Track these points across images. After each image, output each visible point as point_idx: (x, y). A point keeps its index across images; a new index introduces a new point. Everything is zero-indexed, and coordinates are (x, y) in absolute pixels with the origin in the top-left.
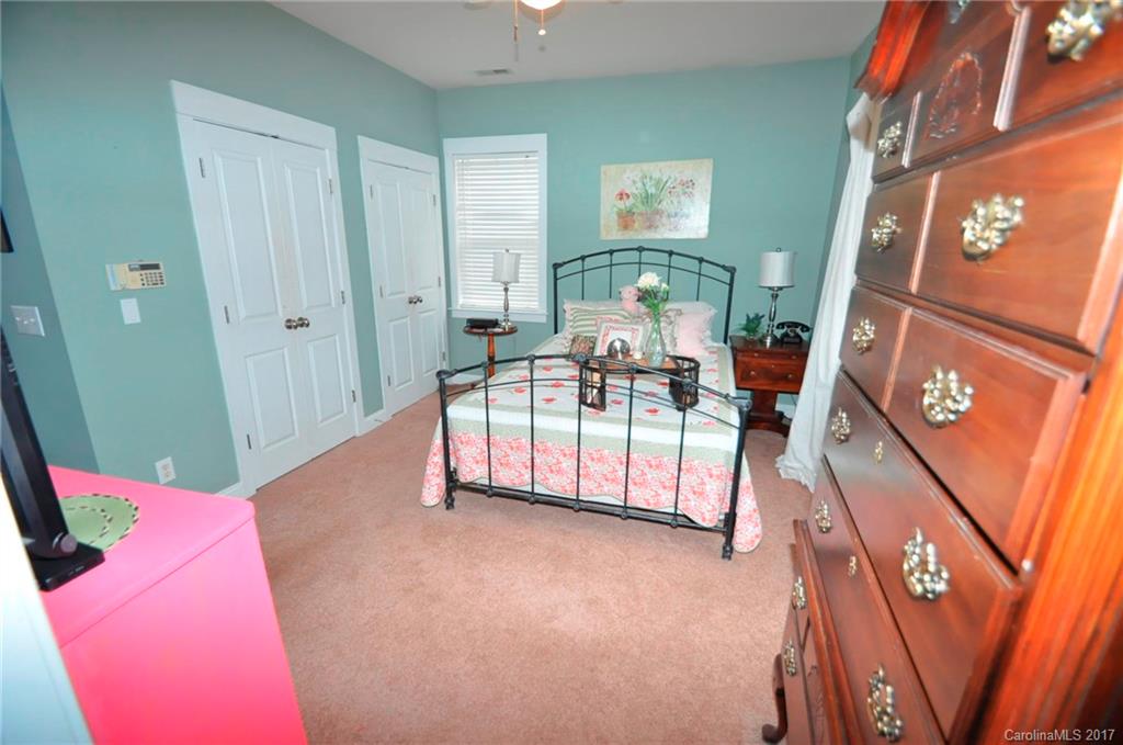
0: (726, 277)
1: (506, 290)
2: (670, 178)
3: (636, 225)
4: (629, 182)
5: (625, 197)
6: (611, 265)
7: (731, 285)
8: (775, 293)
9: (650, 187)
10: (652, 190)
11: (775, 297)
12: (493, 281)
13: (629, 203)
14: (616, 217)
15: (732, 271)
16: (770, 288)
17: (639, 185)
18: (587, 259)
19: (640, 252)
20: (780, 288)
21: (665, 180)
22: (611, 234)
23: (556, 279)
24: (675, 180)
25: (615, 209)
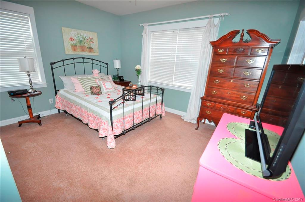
0: (106, 66)
1: (29, 75)
2: (86, 36)
3: (78, 50)
4: (73, 35)
5: (72, 40)
6: (74, 63)
7: (107, 68)
8: (118, 69)
9: (81, 38)
10: (81, 39)
11: (118, 70)
12: (20, 72)
13: (75, 42)
14: (71, 47)
15: (107, 64)
16: (117, 68)
17: (77, 36)
18: (65, 61)
19: (83, 59)
20: (119, 68)
21: (85, 36)
22: (70, 52)
23: (52, 69)
24: (88, 37)
25: (70, 44)
